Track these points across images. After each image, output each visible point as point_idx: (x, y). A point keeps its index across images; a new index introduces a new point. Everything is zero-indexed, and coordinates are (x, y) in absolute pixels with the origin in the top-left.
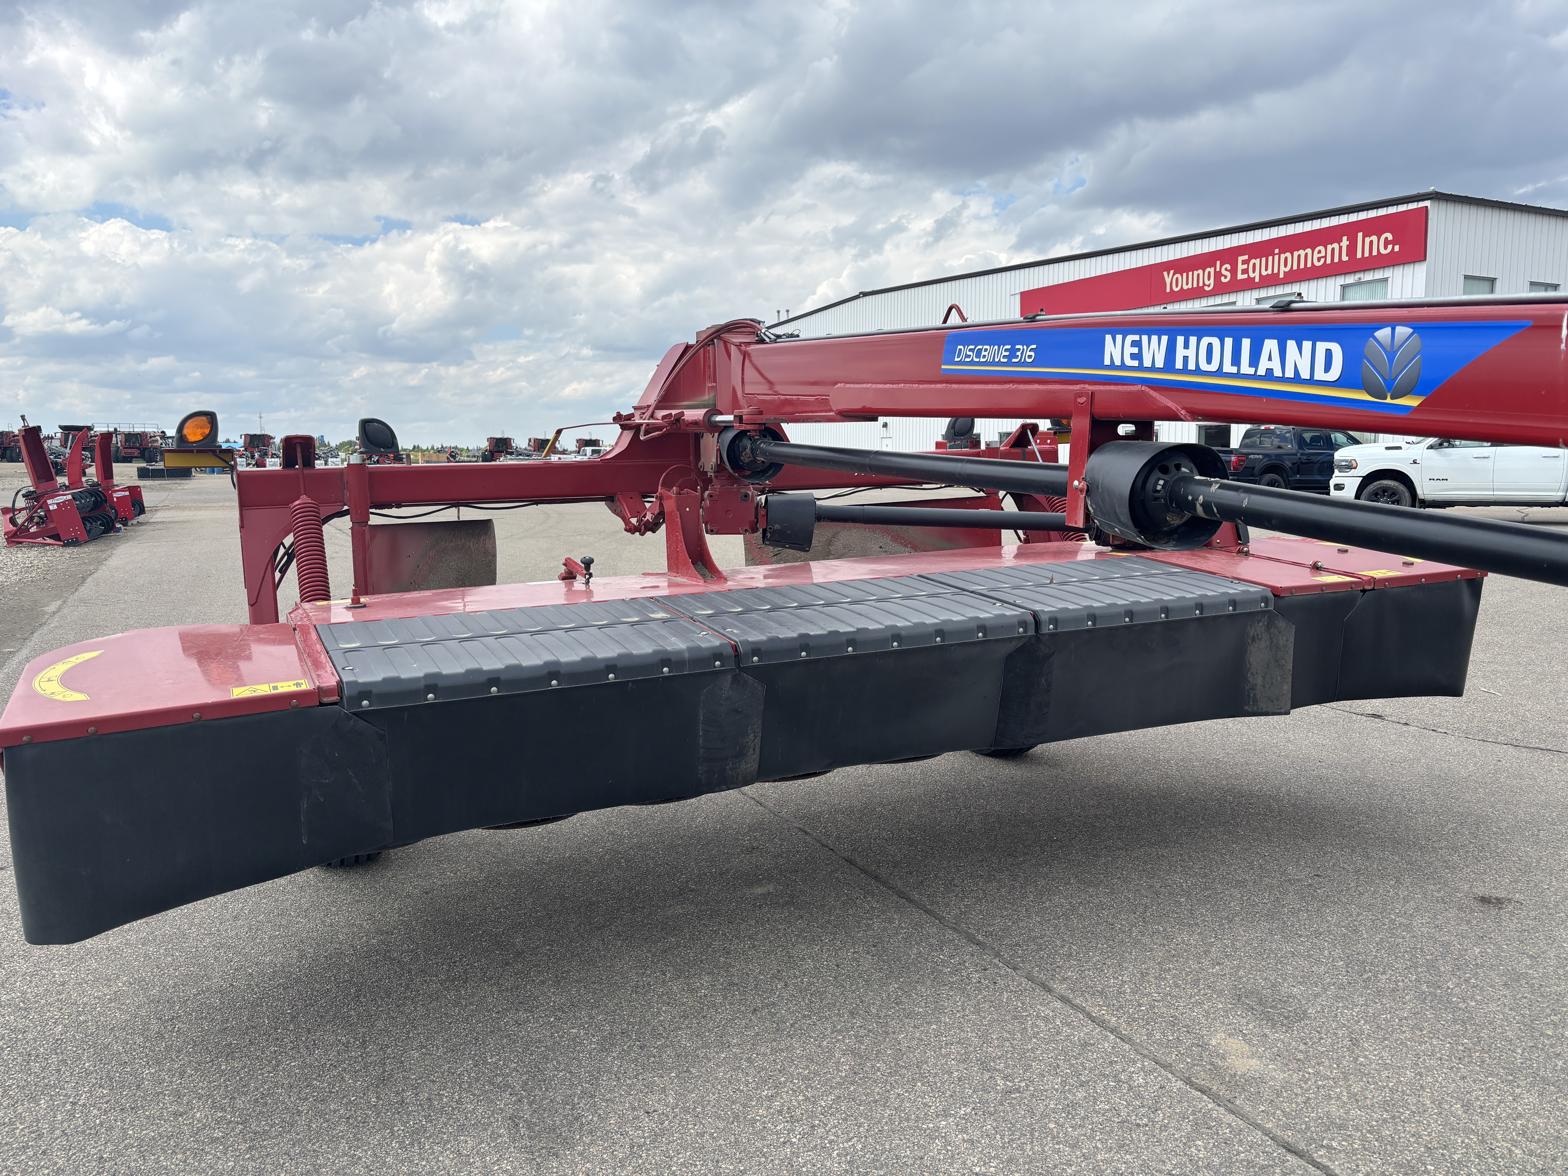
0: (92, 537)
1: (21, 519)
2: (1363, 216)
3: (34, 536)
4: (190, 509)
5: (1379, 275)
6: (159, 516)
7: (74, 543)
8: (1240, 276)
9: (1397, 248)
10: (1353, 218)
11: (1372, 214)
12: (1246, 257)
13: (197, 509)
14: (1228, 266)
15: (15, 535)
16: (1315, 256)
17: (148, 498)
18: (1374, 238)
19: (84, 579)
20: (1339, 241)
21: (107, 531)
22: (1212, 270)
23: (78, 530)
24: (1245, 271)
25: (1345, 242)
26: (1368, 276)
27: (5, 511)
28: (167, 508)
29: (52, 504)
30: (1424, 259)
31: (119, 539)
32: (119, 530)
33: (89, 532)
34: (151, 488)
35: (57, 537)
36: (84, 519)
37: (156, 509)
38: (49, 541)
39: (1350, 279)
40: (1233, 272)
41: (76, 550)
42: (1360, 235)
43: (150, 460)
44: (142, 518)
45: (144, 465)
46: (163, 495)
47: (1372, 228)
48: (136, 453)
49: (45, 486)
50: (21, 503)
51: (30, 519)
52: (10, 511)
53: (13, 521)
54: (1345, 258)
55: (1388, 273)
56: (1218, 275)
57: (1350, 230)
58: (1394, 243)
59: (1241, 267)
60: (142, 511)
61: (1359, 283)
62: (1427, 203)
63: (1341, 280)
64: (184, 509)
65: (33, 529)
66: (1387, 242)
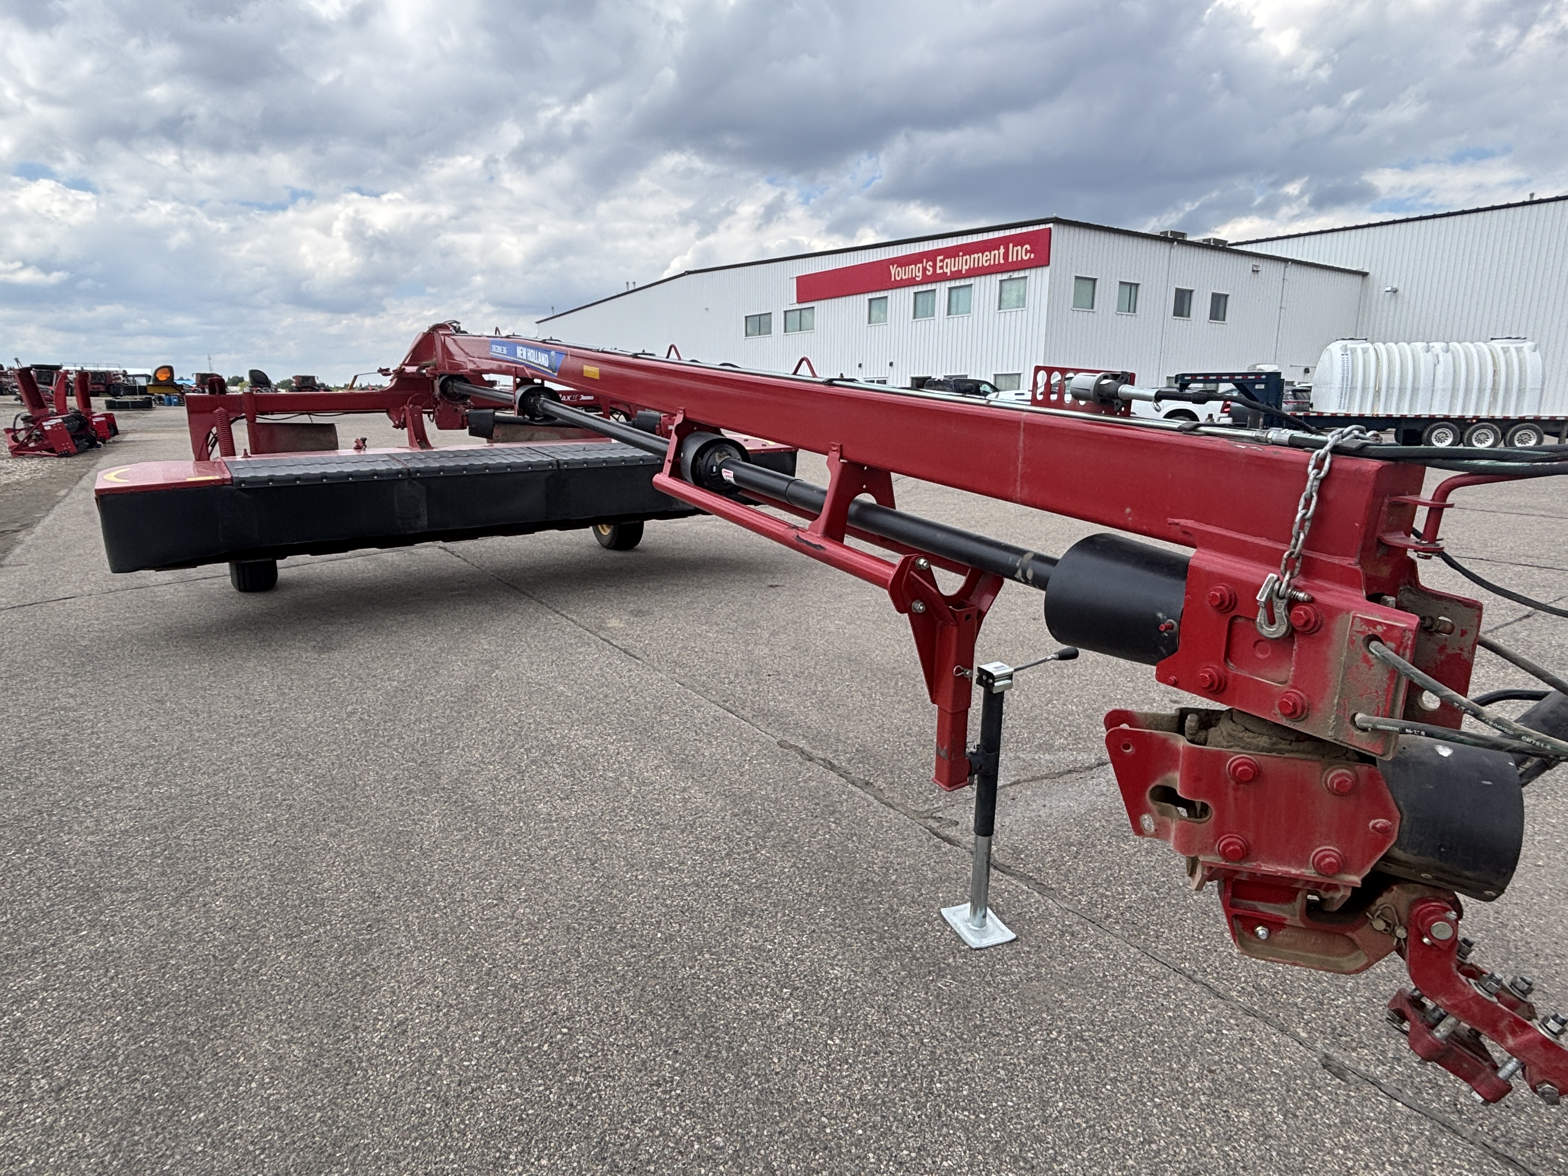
0: (80, 451)
1: (22, 436)
2: (1013, 232)
3: (33, 449)
4: (153, 432)
5: (1022, 274)
6: (129, 437)
7: (67, 455)
8: (939, 271)
9: (1032, 256)
10: (1008, 233)
11: (1019, 231)
12: (941, 257)
13: (158, 432)
14: (931, 263)
15: (17, 449)
16: (984, 259)
17: (120, 424)
18: (1019, 248)
19: (81, 477)
20: (999, 249)
21: (90, 447)
22: (920, 265)
23: (69, 446)
24: (942, 267)
25: (1002, 250)
26: (1016, 275)
27: (8, 431)
28: (135, 431)
29: (47, 426)
30: (1048, 264)
31: (101, 452)
32: (99, 446)
33: (77, 446)
34: (120, 417)
35: (51, 450)
36: (73, 437)
37: (127, 432)
38: (45, 453)
39: (1005, 276)
40: (934, 267)
41: (69, 459)
42: (1011, 245)
43: (114, 395)
44: (116, 438)
45: (111, 398)
46: (130, 422)
47: (1018, 240)
48: (102, 389)
49: (39, 412)
50: (20, 425)
51: (29, 437)
52: (12, 431)
53: (15, 439)
54: (1002, 261)
55: (1027, 273)
56: (925, 269)
57: (1005, 241)
58: (1031, 252)
59: (939, 264)
60: (116, 432)
61: (1010, 279)
62: (1051, 225)
63: (1000, 277)
64: (148, 432)
65: (32, 445)
66: (1027, 252)
